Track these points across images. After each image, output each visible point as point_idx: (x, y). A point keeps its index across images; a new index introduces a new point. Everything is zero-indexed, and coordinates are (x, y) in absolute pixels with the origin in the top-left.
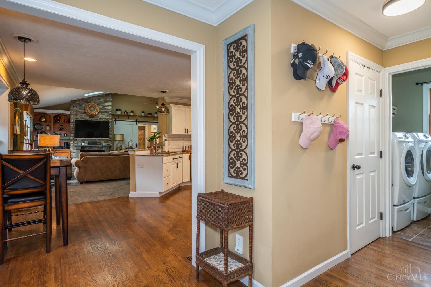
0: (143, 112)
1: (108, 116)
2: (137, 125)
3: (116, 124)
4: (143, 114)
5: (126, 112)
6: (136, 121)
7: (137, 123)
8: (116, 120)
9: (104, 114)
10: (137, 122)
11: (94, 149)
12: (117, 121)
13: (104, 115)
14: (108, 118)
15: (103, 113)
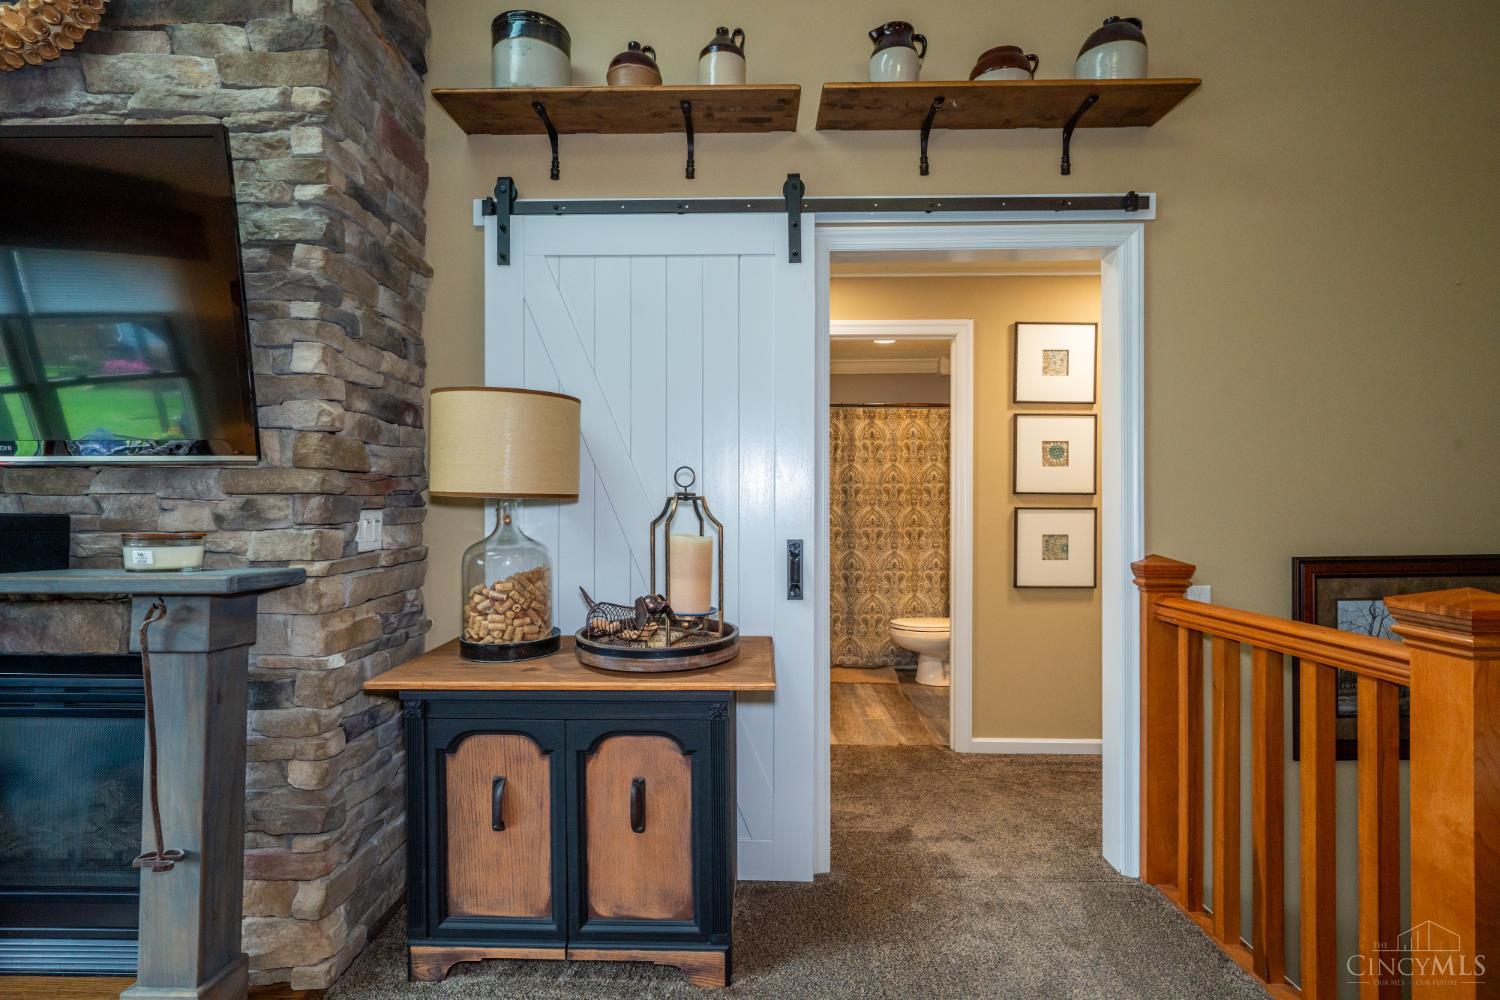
0: (896, 35)
1: (256, 71)
2: (795, 256)
3: (504, 258)
4: (891, 68)
5: (638, 55)
6: (794, 199)
7: (795, 227)
8: (504, 202)
9: (207, 46)
10: (808, 220)
11: (56, 629)
12: (515, 221)
13: (208, 65)
14: (272, 95)
15: (186, 30)
